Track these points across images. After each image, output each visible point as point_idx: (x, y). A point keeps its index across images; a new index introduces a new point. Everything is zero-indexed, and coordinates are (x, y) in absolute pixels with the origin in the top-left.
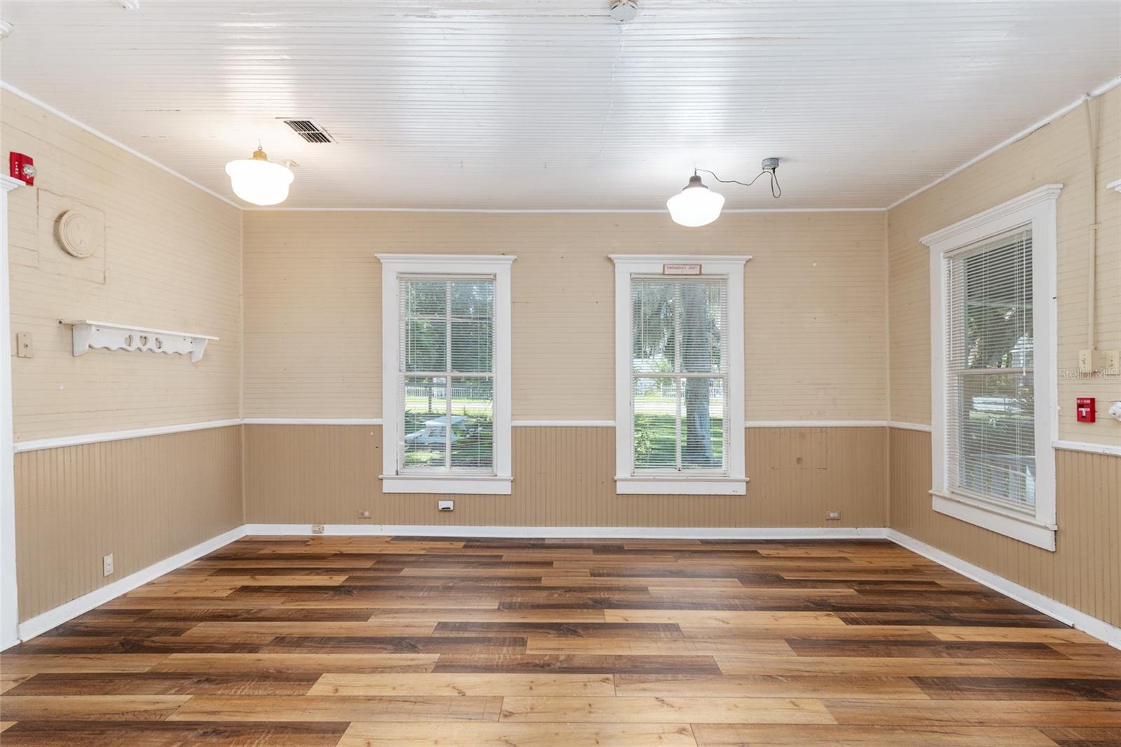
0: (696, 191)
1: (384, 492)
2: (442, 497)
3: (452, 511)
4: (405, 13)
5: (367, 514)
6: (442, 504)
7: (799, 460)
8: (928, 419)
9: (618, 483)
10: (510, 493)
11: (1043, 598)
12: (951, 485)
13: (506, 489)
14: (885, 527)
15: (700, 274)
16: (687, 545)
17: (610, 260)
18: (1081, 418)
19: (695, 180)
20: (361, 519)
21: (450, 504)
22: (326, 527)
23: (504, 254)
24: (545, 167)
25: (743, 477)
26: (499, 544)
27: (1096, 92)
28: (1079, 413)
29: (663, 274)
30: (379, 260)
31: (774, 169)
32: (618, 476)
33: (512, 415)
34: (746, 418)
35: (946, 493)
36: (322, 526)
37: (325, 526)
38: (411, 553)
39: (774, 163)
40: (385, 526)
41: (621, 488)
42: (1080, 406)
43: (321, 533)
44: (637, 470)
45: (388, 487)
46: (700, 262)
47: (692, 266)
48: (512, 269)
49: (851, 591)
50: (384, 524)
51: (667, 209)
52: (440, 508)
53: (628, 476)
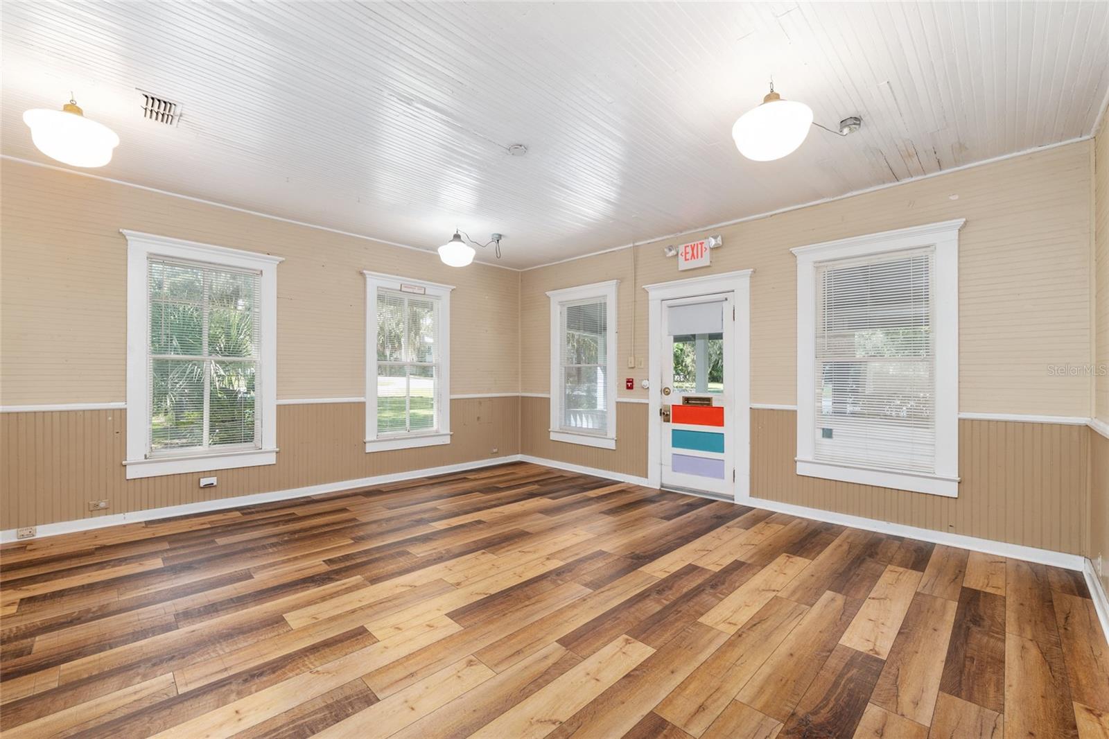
0: (457, 244)
1: (127, 478)
2: (202, 475)
3: (215, 486)
4: (391, 93)
5: (102, 505)
6: (204, 482)
7: (478, 418)
8: (549, 391)
9: (367, 444)
10: (274, 463)
11: (610, 473)
12: (560, 426)
13: (271, 459)
14: (518, 454)
15: (424, 294)
16: (413, 483)
17: (362, 274)
18: (628, 388)
19: (457, 237)
20: (94, 511)
21: (213, 480)
22: (39, 528)
23: (268, 254)
24: (359, 201)
25: (448, 432)
26: (273, 507)
27: (637, 244)
28: (627, 385)
29: (401, 290)
30: (125, 237)
31: (498, 241)
32: (368, 438)
33: (277, 395)
34: (451, 393)
35: (557, 429)
36: (34, 528)
37: (37, 527)
38: (191, 530)
39: (499, 237)
40: (129, 513)
41: (370, 448)
42: (627, 382)
43: (33, 536)
44: (379, 434)
45: (131, 473)
46: (425, 286)
47: (420, 288)
48: (277, 268)
49: (536, 487)
50: (128, 512)
51: (437, 251)
52: (202, 485)
53: (375, 438)
